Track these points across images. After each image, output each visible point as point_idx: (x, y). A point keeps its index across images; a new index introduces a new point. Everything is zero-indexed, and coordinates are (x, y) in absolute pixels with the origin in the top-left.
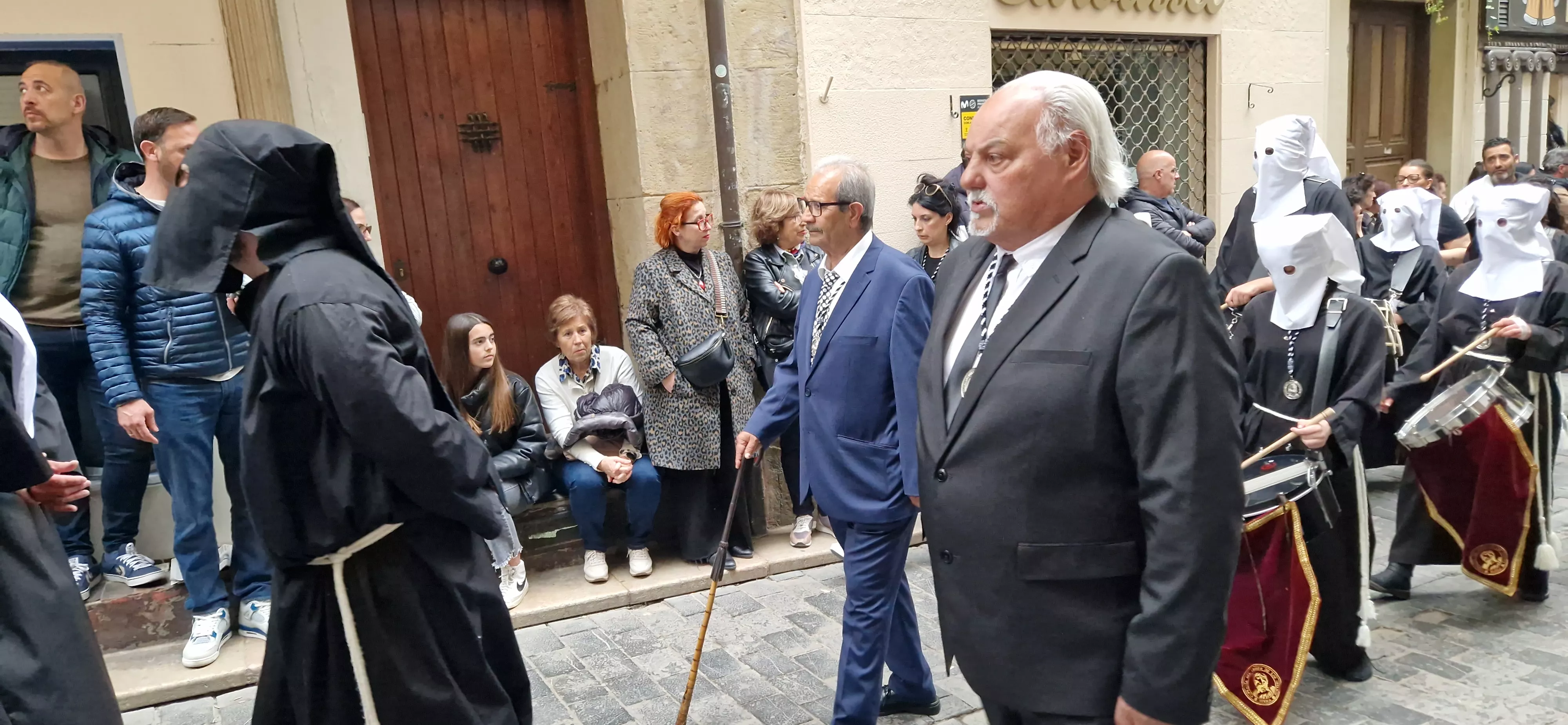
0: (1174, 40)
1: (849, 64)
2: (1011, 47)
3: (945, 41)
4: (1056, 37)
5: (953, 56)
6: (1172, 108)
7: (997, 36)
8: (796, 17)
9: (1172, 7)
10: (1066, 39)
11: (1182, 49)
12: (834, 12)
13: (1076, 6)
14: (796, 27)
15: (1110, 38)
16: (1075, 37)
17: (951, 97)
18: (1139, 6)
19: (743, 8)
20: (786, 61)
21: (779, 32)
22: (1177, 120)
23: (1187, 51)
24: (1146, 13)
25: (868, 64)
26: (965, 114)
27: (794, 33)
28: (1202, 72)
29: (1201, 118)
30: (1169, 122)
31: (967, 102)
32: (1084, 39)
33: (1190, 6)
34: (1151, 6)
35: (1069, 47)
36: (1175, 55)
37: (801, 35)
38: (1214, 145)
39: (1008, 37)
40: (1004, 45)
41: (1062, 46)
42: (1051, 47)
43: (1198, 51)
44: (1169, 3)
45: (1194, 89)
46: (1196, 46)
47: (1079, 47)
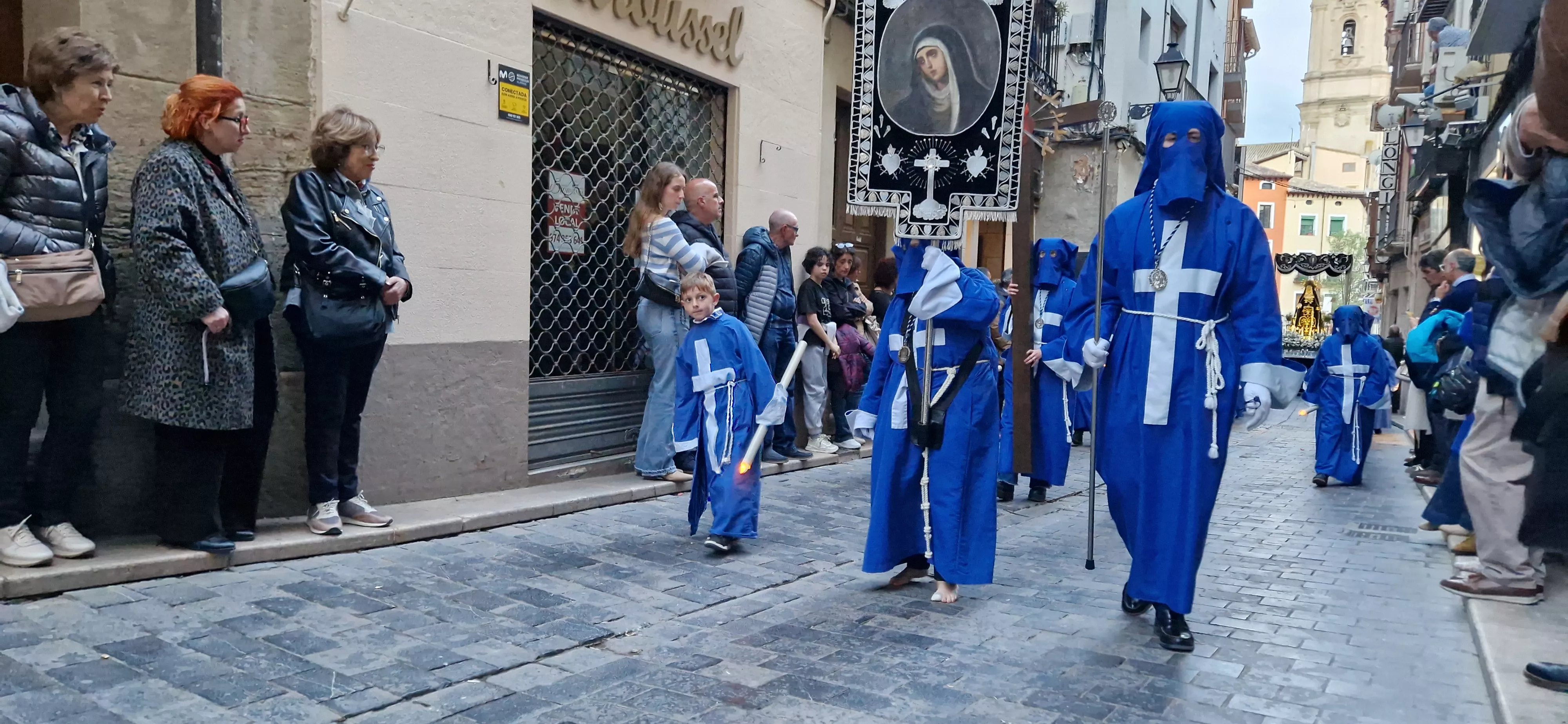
0: (701, 82)
2: (553, 37)
4: (597, 41)
5: (493, 20)
6: (696, 147)
7: (541, 19)
9: (702, 46)
10: (605, 46)
11: (707, 95)
13: (617, 16)
15: (645, 60)
16: (615, 48)
17: (489, 62)
18: (673, 35)
22: (702, 157)
23: (711, 96)
24: (679, 44)
26: (503, 84)
28: (722, 120)
29: (721, 160)
31: (506, 72)
32: (622, 53)
33: (715, 50)
34: (682, 39)
35: (608, 58)
36: (700, 99)
38: (732, 189)
39: (549, 24)
40: (545, 33)
41: (600, 54)
42: (590, 51)
43: (720, 100)
44: (699, 41)
45: (716, 133)
46: (719, 94)
47: (617, 61)
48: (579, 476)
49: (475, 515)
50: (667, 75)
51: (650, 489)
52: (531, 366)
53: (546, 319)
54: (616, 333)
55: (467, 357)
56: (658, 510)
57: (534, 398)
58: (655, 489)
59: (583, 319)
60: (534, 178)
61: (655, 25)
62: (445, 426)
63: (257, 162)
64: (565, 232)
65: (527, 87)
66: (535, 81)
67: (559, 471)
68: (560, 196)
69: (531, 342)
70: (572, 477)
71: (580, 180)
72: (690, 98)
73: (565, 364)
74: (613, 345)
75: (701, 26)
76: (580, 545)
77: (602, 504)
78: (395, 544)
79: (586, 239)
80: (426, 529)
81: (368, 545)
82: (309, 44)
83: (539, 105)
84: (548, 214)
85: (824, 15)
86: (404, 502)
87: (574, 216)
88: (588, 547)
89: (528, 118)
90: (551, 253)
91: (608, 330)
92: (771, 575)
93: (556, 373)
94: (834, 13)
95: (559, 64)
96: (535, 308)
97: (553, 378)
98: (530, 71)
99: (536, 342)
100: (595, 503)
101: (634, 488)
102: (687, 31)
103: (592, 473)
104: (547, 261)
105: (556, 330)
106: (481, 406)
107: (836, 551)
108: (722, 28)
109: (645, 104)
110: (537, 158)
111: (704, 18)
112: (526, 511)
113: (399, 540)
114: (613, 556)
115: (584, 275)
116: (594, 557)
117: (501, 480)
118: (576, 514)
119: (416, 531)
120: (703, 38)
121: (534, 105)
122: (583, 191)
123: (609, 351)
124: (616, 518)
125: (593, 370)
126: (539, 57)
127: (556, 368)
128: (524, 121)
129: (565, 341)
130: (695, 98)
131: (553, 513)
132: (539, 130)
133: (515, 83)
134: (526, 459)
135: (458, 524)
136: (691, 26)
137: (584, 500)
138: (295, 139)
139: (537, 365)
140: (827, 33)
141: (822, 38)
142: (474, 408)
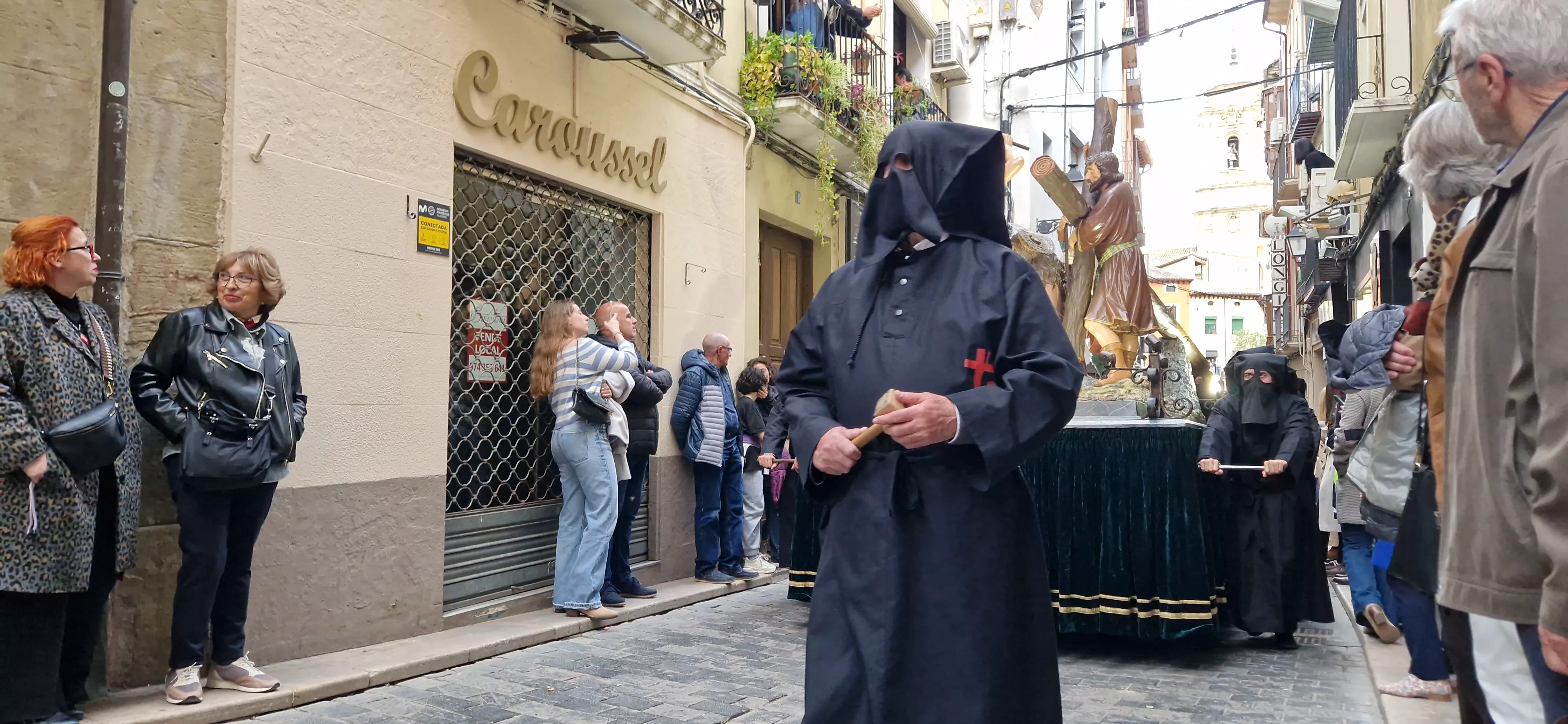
0: (625, 209)
1: (291, 129)
2: (475, 171)
3: (405, 139)
4: (519, 174)
5: (412, 157)
6: (621, 271)
7: (462, 155)
8: (229, 60)
9: (625, 175)
10: (528, 178)
11: (631, 220)
12: (278, 69)
13: (540, 149)
14: (227, 71)
15: (568, 190)
16: (537, 179)
17: (408, 197)
18: (596, 165)
19: (158, 30)
20: (209, 103)
21: (203, 69)
22: (626, 283)
23: (635, 222)
24: (602, 173)
25: (314, 136)
26: (422, 219)
27: (224, 75)
28: (647, 244)
29: (646, 285)
30: (619, 282)
31: (425, 207)
32: (545, 184)
33: (639, 178)
34: (606, 169)
35: (530, 188)
36: (625, 225)
37: (234, 81)
38: (658, 311)
39: (470, 159)
40: (466, 167)
41: (523, 185)
42: (513, 183)
43: (644, 224)
44: (622, 171)
45: (641, 258)
46: (643, 219)
47: (540, 191)
48: (498, 615)
49: (384, 668)
50: (591, 202)
51: (574, 626)
52: (448, 500)
53: (465, 450)
54: (539, 461)
55: (377, 496)
56: (583, 648)
57: (450, 535)
58: (579, 624)
59: (504, 449)
60: (453, 308)
61: (578, 157)
62: (352, 571)
63: (157, 305)
64: (485, 360)
65: (448, 220)
66: (455, 214)
67: (476, 612)
68: (480, 325)
69: (449, 475)
70: (490, 616)
71: (502, 308)
72: (614, 224)
73: (485, 497)
74: (536, 474)
75: (624, 158)
76: (497, 695)
77: (522, 645)
78: (294, 707)
79: (508, 367)
80: (329, 687)
81: (264, 710)
82: (219, 186)
83: (460, 237)
84: (468, 344)
85: (745, 144)
86: (307, 657)
87: (496, 344)
88: (507, 698)
89: (448, 250)
90: (470, 383)
91: (531, 459)
92: (702, 718)
93: (475, 506)
94: (755, 142)
95: (481, 196)
96: (453, 440)
97: (471, 512)
98: (451, 204)
99: (454, 475)
100: (517, 646)
101: (557, 626)
102: (611, 161)
103: (513, 610)
104: (467, 391)
105: (475, 462)
106: (394, 547)
107: (769, 685)
108: (646, 158)
109: (569, 232)
110: (457, 289)
111: (627, 149)
112: (440, 660)
113: (299, 701)
114: (533, 706)
115: (505, 405)
116: (511, 709)
117: (414, 625)
118: (494, 659)
119: (319, 690)
120: (626, 168)
121: (454, 237)
122: (505, 318)
123: (531, 480)
124: (538, 660)
125: (514, 501)
126: (460, 190)
127: (475, 502)
128: (444, 253)
129: (485, 472)
130: (620, 224)
131: (469, 660)
132: (459, 261)
133: (434, 217)
134: (442, 601)
135: (364, 679)
136: (614, 156)
137: (503, 643)
138: (199, 280)
139: (454, 499)
140: (749, 160)
141: (744, 165)
142: (385, 550)
